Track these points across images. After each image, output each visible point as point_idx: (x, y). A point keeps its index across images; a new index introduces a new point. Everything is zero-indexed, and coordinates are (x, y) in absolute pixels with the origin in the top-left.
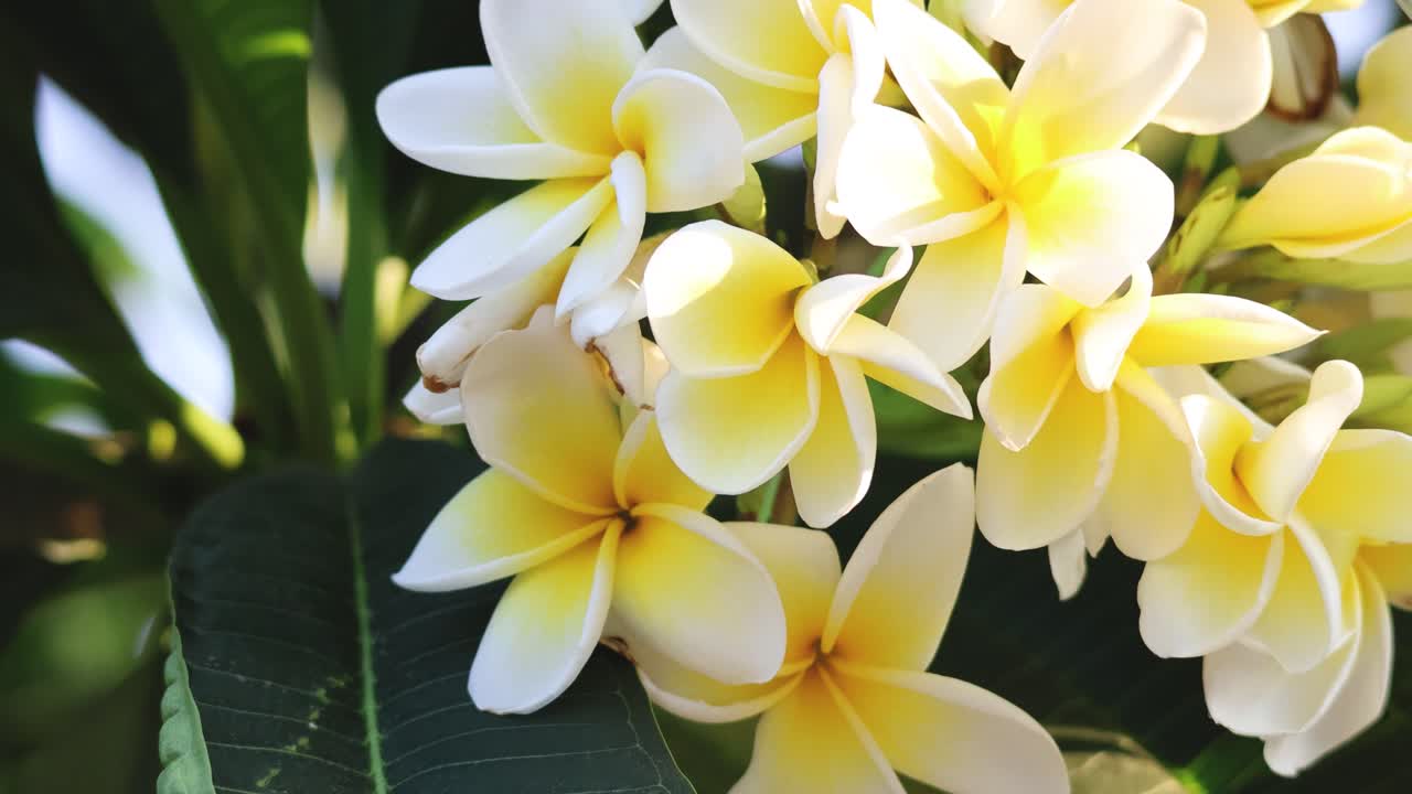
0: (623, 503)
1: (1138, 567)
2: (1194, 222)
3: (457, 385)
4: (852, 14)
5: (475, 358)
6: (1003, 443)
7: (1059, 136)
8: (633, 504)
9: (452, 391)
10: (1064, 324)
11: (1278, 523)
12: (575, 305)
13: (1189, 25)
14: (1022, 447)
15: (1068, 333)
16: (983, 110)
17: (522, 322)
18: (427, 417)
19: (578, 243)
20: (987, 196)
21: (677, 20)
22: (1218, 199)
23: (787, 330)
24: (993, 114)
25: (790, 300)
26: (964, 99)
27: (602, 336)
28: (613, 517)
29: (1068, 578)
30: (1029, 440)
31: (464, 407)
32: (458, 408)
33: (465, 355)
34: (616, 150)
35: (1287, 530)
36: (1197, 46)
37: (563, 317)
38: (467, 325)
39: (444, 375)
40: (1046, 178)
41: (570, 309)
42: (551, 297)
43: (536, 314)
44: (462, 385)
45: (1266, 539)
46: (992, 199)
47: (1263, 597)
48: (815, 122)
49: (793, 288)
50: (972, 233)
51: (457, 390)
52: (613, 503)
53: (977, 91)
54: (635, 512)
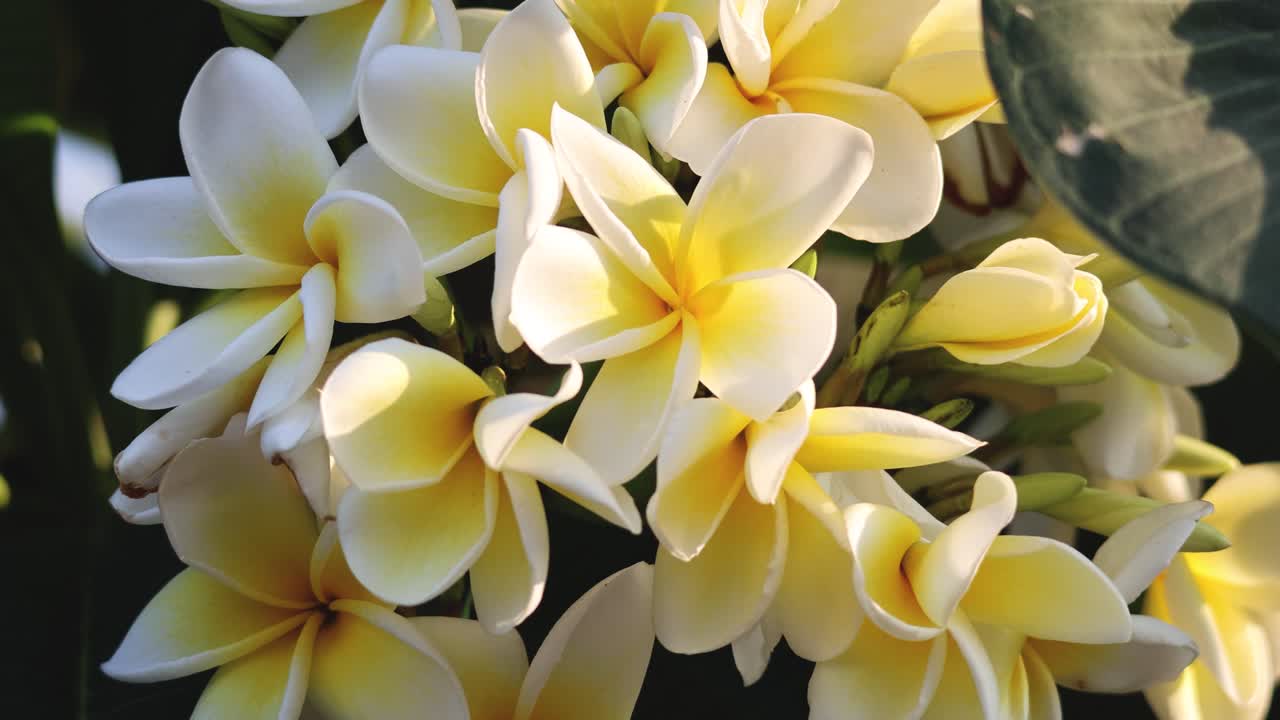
0: (322, 599)
1: (808, 667)
2: (871, 326)
3: (155, 490)
4: (532, 137)
5: (172, 463)
6: (674, 554)
7: (733, 252)
8: (333, 598)
9: (150, 497)
10: (740, 431)
11: (939, 627)
12: (263, 419)
13: (855, 147)
14: (693, 556)
15: (742, 441)
16: (659, 226)
17: (217, 430)
18: (131, 516)
19: (273, 352)
20: (666, 308)
21: (368, 139)
22: (892, 304)
23: (464, 446)
24: (668, 231)
25: (473, 410)
26: (640, 216)
27: (289, 451)
28: (312, 610)
29: (751, 667)
30: (699, 549)
31: (161, 511)
32: (155, 510)
33: (161, 464)
34: (311, 260)
35: (949, 634)
36: (864, 168)
37: (254, 428)
38: (163, 434)
39: (141, 482)
40: (721, 293)
41: (260, 421)
42: (245, 404)
43: (230, 424)
44: (161, 489)
45: (927, 645)
46: (672, 310)
47: (924, 699)
48: (493, 240)
49: (476, 399)
50: (646, 349)
51: (155, 494)
52: (312, 597)
53: (654, 208)
54: (334, 606)
